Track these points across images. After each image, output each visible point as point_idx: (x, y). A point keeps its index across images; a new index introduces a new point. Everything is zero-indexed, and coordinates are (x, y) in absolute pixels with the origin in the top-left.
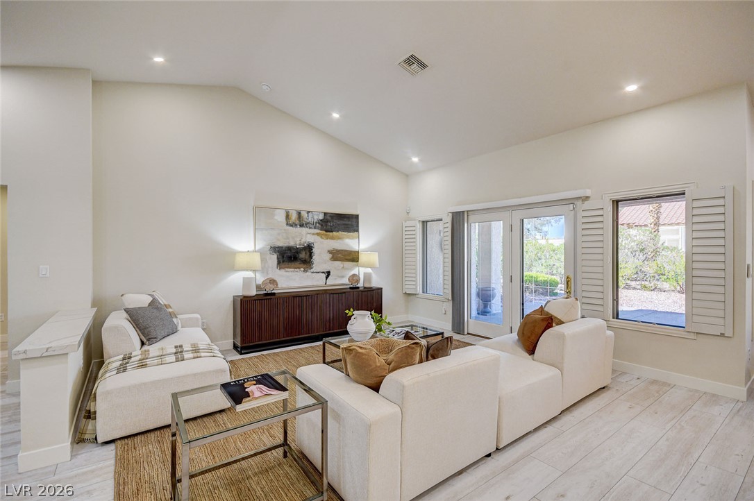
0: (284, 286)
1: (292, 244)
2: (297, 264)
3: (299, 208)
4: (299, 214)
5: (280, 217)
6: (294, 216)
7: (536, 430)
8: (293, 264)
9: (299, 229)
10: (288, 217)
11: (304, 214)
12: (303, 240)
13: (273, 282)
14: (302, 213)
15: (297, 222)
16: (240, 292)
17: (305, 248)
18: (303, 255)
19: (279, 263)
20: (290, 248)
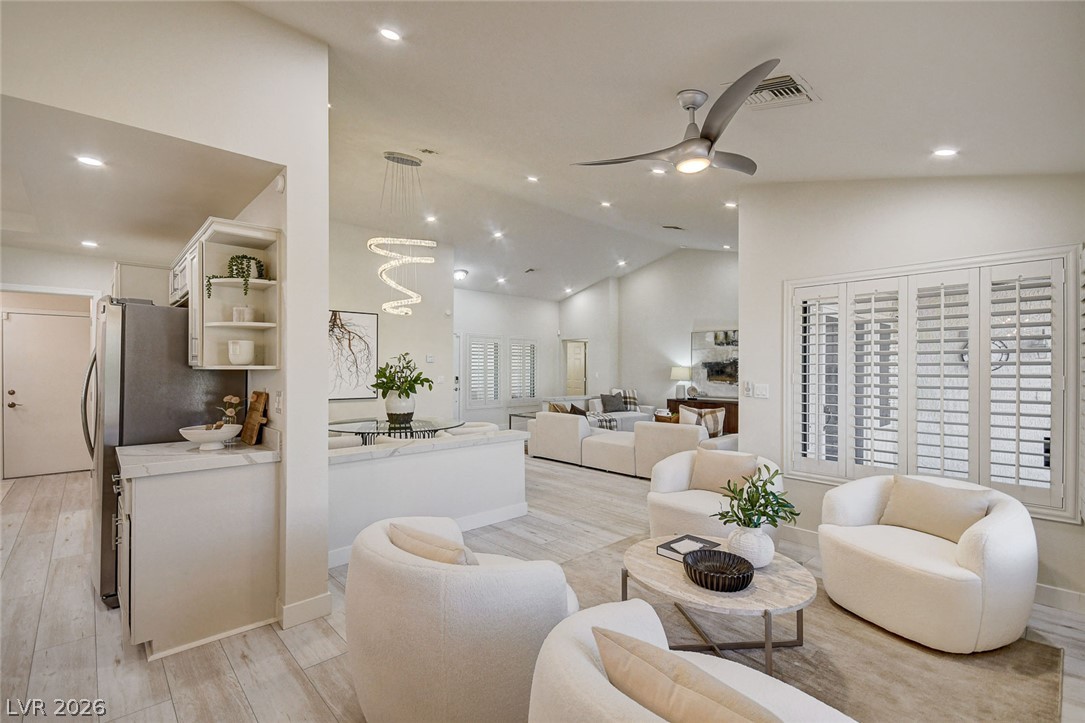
0: (713, 395)
1: (719, 360)
2: (724, 377)
3: (726, 329)
4: (726, 334)
5: (710, 338)
6: (721, 337)
7: (609, 472)
8: (720, 378)
9: (726, 347)
10: (716, 337)
11: (731, 334)
12: (730, 356)
13: (694, 389)
14: (729, 333)
15: (724, 341)
16: (674, 397)
17: (731, 364)
18: (729, 370)
19: (708, 376)
20: (717, 364)
